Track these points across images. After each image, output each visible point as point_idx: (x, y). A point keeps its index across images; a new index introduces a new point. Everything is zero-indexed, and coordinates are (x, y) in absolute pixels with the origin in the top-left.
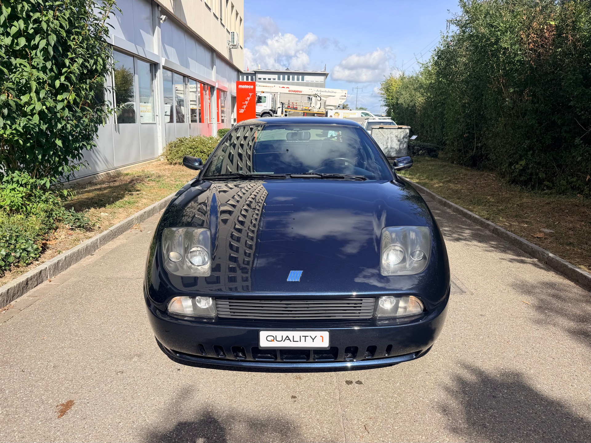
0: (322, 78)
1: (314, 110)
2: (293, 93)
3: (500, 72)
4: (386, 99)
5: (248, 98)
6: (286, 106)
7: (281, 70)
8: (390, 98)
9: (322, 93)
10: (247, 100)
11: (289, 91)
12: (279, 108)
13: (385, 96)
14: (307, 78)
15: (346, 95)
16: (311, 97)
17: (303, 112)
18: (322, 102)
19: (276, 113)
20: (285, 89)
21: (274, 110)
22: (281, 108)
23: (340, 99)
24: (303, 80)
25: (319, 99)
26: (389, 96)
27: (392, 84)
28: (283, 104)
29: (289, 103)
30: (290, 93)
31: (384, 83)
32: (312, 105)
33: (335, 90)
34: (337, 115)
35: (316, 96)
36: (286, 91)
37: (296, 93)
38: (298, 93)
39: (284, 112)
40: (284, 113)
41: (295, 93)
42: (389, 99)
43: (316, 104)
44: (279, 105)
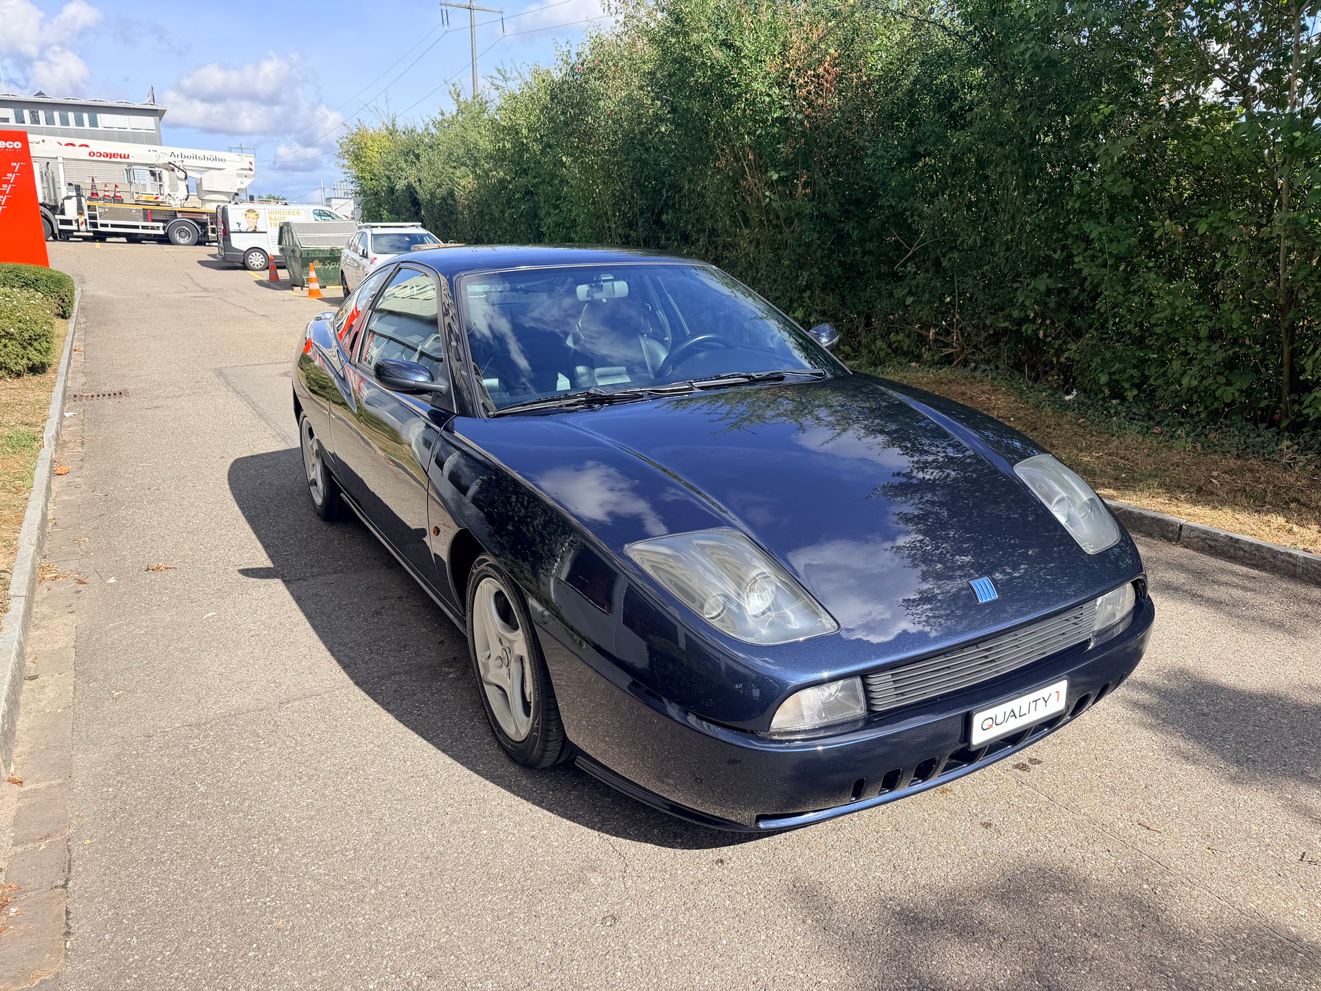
0: (148, 122)
1: (172, 202)
2: (102, 158)
3: (744, 139)
4: (357, 177)
5: (11, 177)
6: (88, 194)
7: (22, 97)
8: (368, 176)
9: (187, 162)
10: (8, 182)
11: (91, 154)
12: (69, 198)
13: (354, 172)
14: (104, 120)
15: (253, 167)
16: (157, 170)
17: (140, 207)
18: (193, 186)
19: (63, 213)
20: (77, 148)
21: (53, 203)
22: (75, 199)
23: (239, 175)
24: (94, 123)
25: (182, 175)
26: (363, 170)
27: (365, 144)
28: (78, 188)
29: (93, 187)
30: (95, 158)
31: (344, 140)
32: (166, 191)
33: (220, 155)
34: (251, 215)
35: (171, 167)
36: (83, 153)
37: (113, 159)
38: (119, 160)
39: (85, 208)
40: (86, 212)
41: (108, 159)
42: (363, 178)
43: (174, 187)
44: (64, 191)
